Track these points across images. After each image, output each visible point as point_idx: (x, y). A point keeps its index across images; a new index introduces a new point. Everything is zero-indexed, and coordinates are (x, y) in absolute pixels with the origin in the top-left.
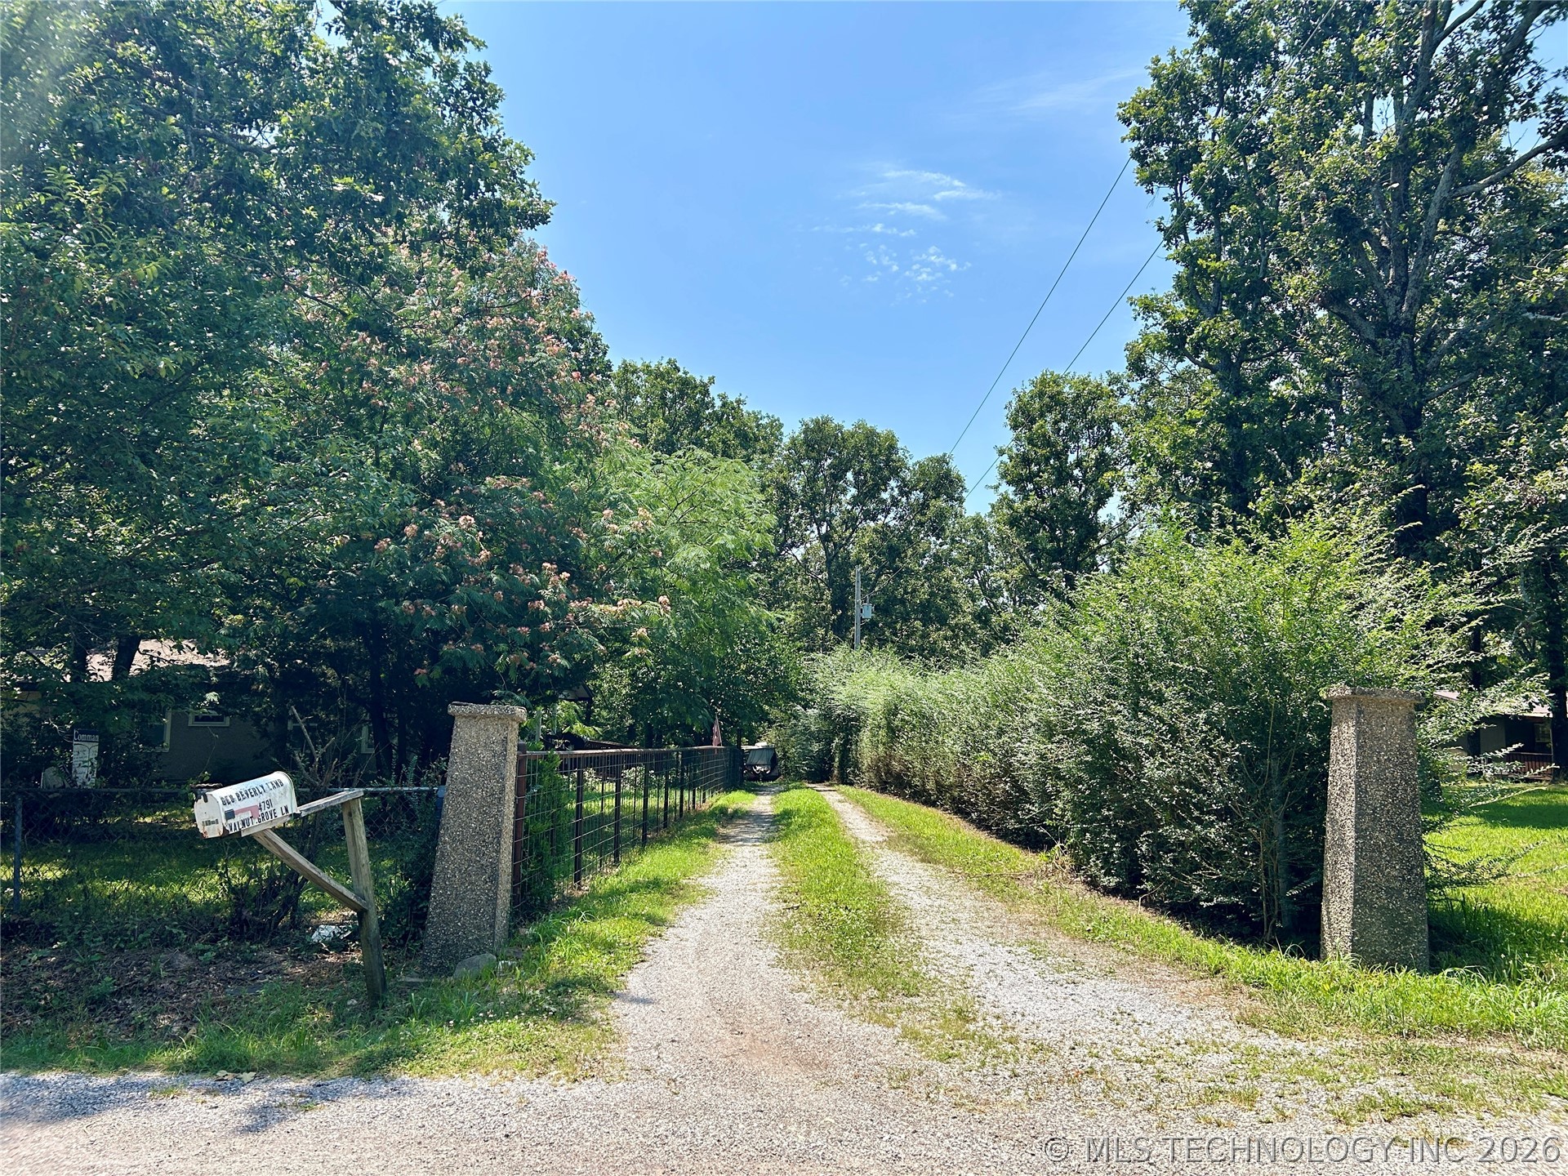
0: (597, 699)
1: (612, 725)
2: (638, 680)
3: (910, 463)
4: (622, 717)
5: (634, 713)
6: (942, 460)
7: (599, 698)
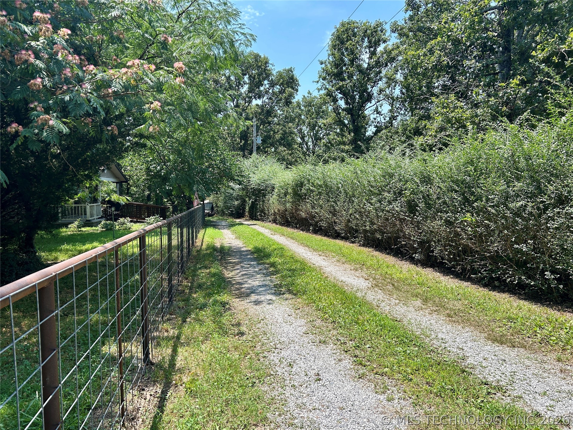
0: (131, 182)
1: (139, 195)
2: (151, 171)
3: (274, 73)
4: (144, 191)
5: (149, 188)
6: (290, 70)
7: (132, 181)
